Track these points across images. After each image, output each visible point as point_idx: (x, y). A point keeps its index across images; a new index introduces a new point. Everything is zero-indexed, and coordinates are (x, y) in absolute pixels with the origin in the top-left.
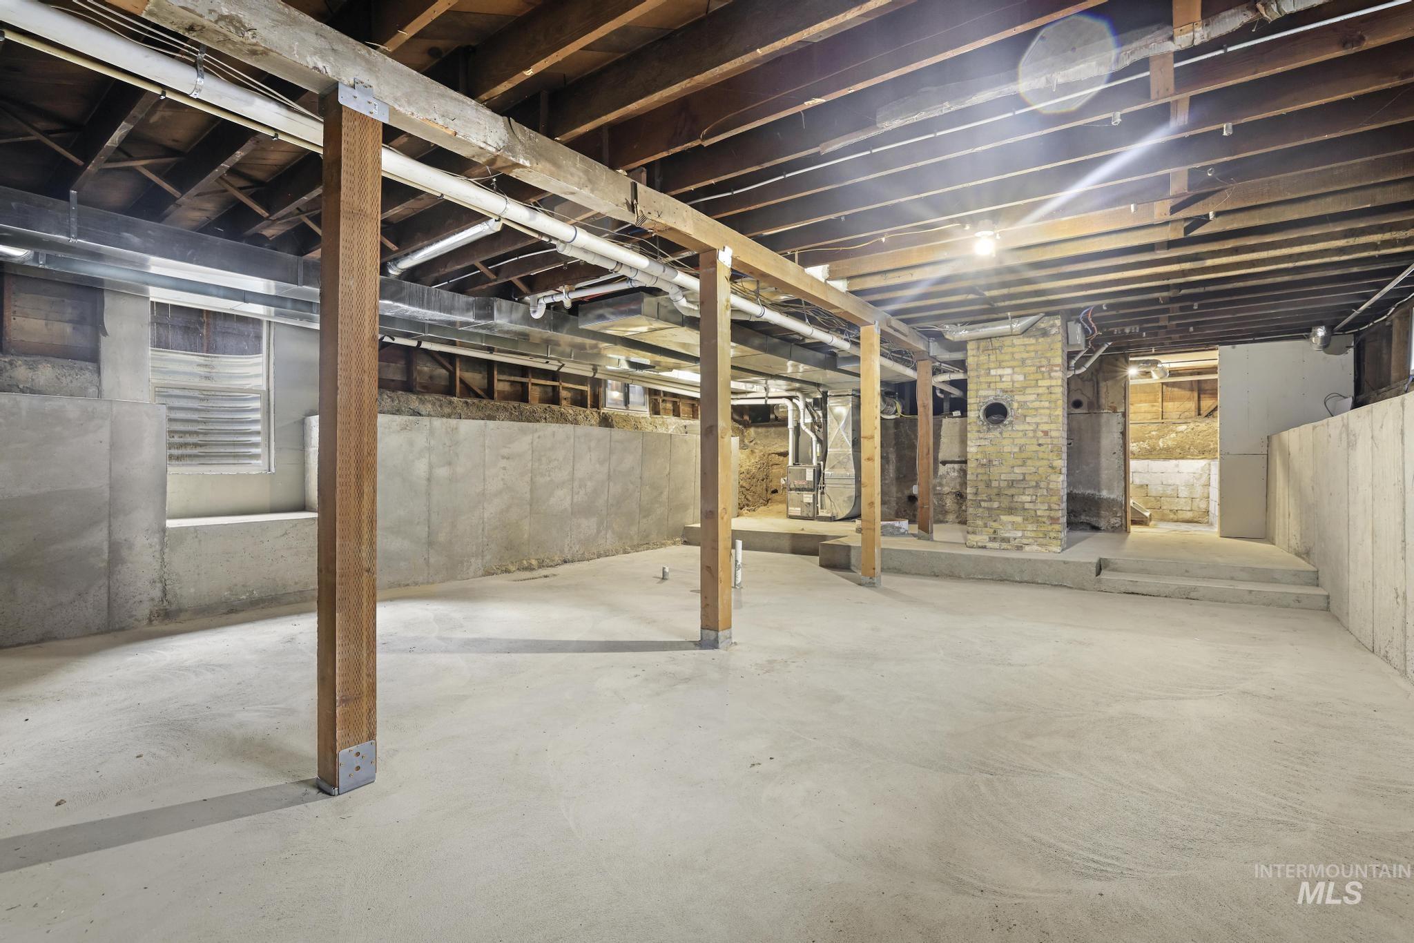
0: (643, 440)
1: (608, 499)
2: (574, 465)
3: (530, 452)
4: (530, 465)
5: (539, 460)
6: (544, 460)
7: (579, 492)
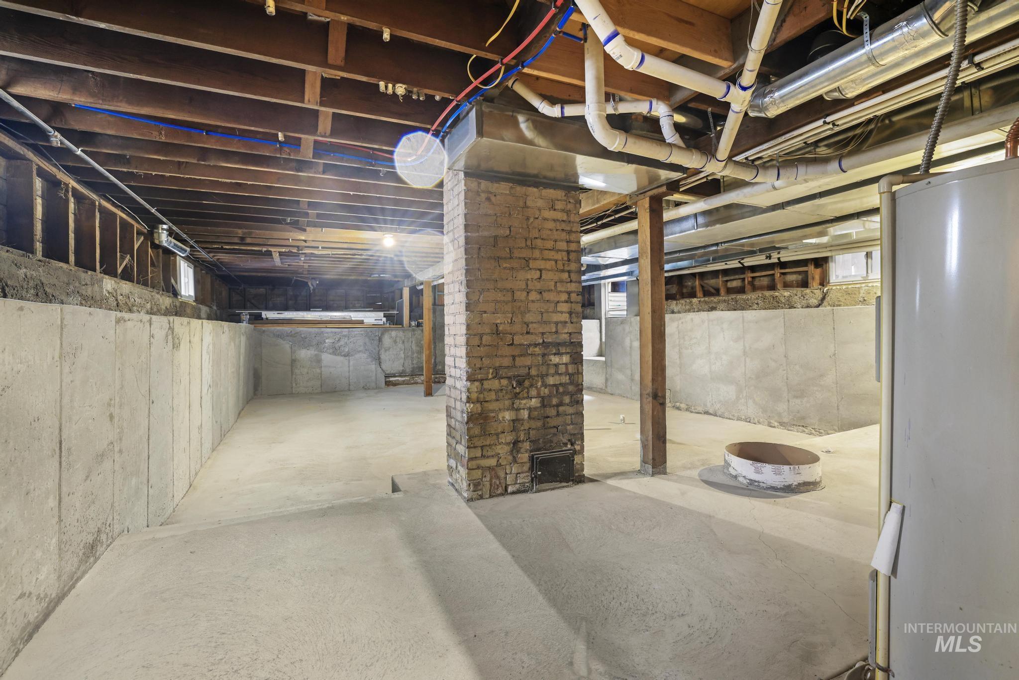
0: (784, 318)
1: (745, 372)
2: (709, 342)
3: (677, 333)
4: (677, 342)
5: (684, 338)
6: (687, 338)
7: (715, 363)
